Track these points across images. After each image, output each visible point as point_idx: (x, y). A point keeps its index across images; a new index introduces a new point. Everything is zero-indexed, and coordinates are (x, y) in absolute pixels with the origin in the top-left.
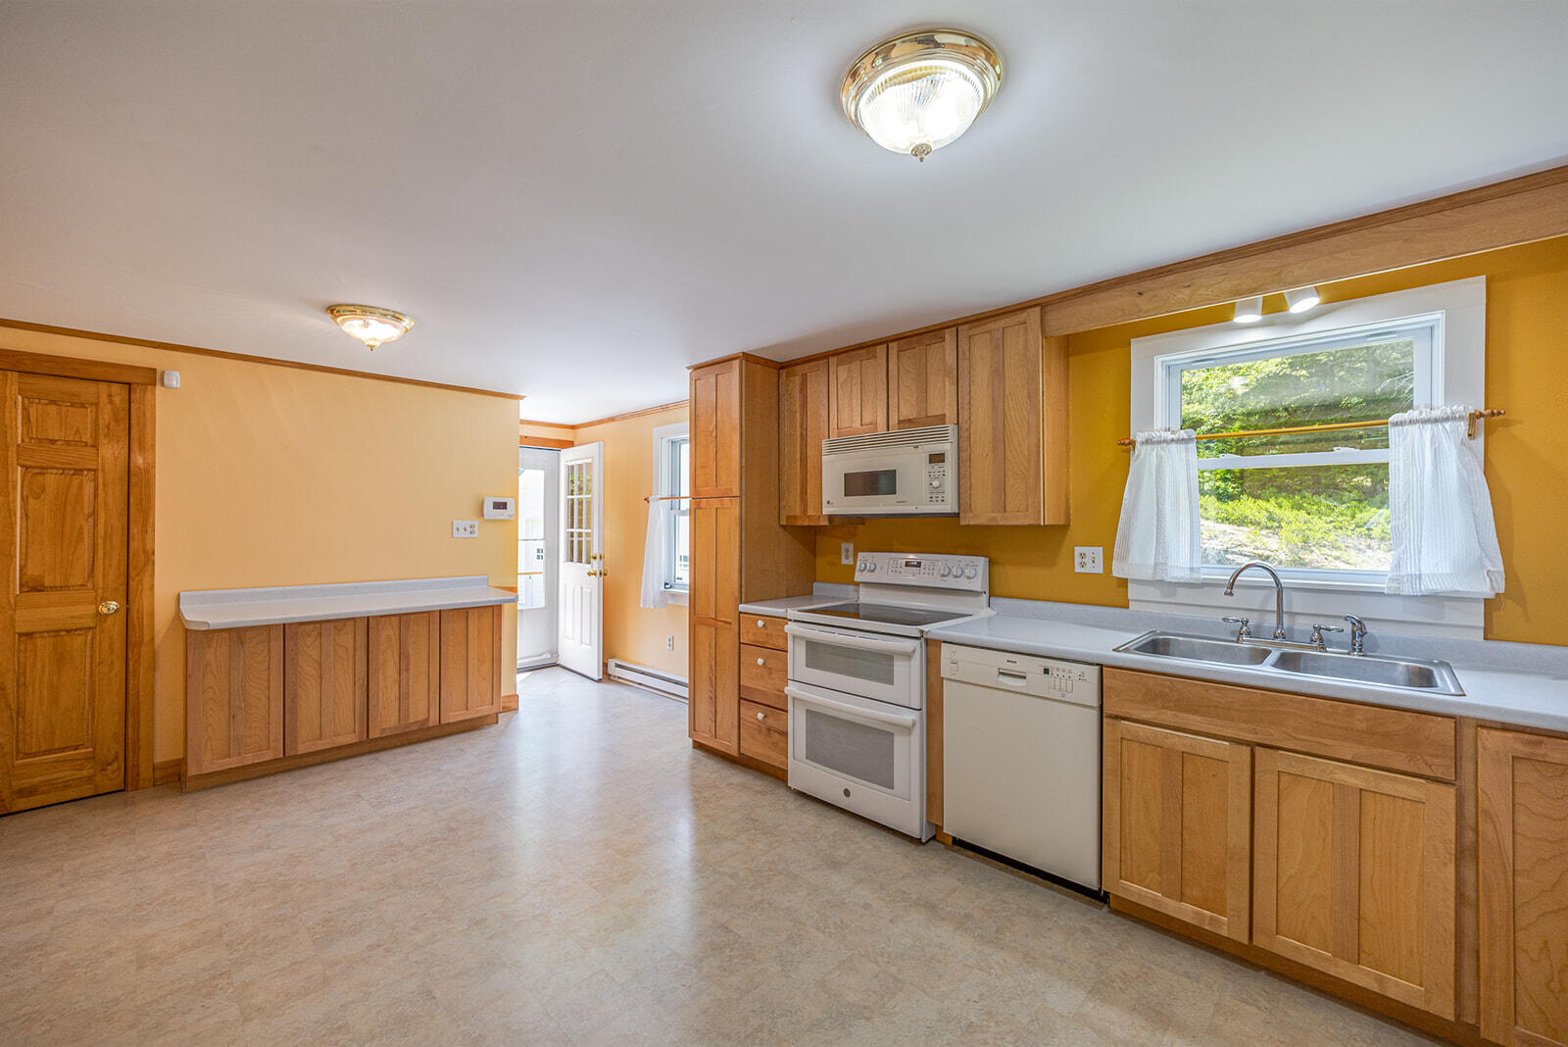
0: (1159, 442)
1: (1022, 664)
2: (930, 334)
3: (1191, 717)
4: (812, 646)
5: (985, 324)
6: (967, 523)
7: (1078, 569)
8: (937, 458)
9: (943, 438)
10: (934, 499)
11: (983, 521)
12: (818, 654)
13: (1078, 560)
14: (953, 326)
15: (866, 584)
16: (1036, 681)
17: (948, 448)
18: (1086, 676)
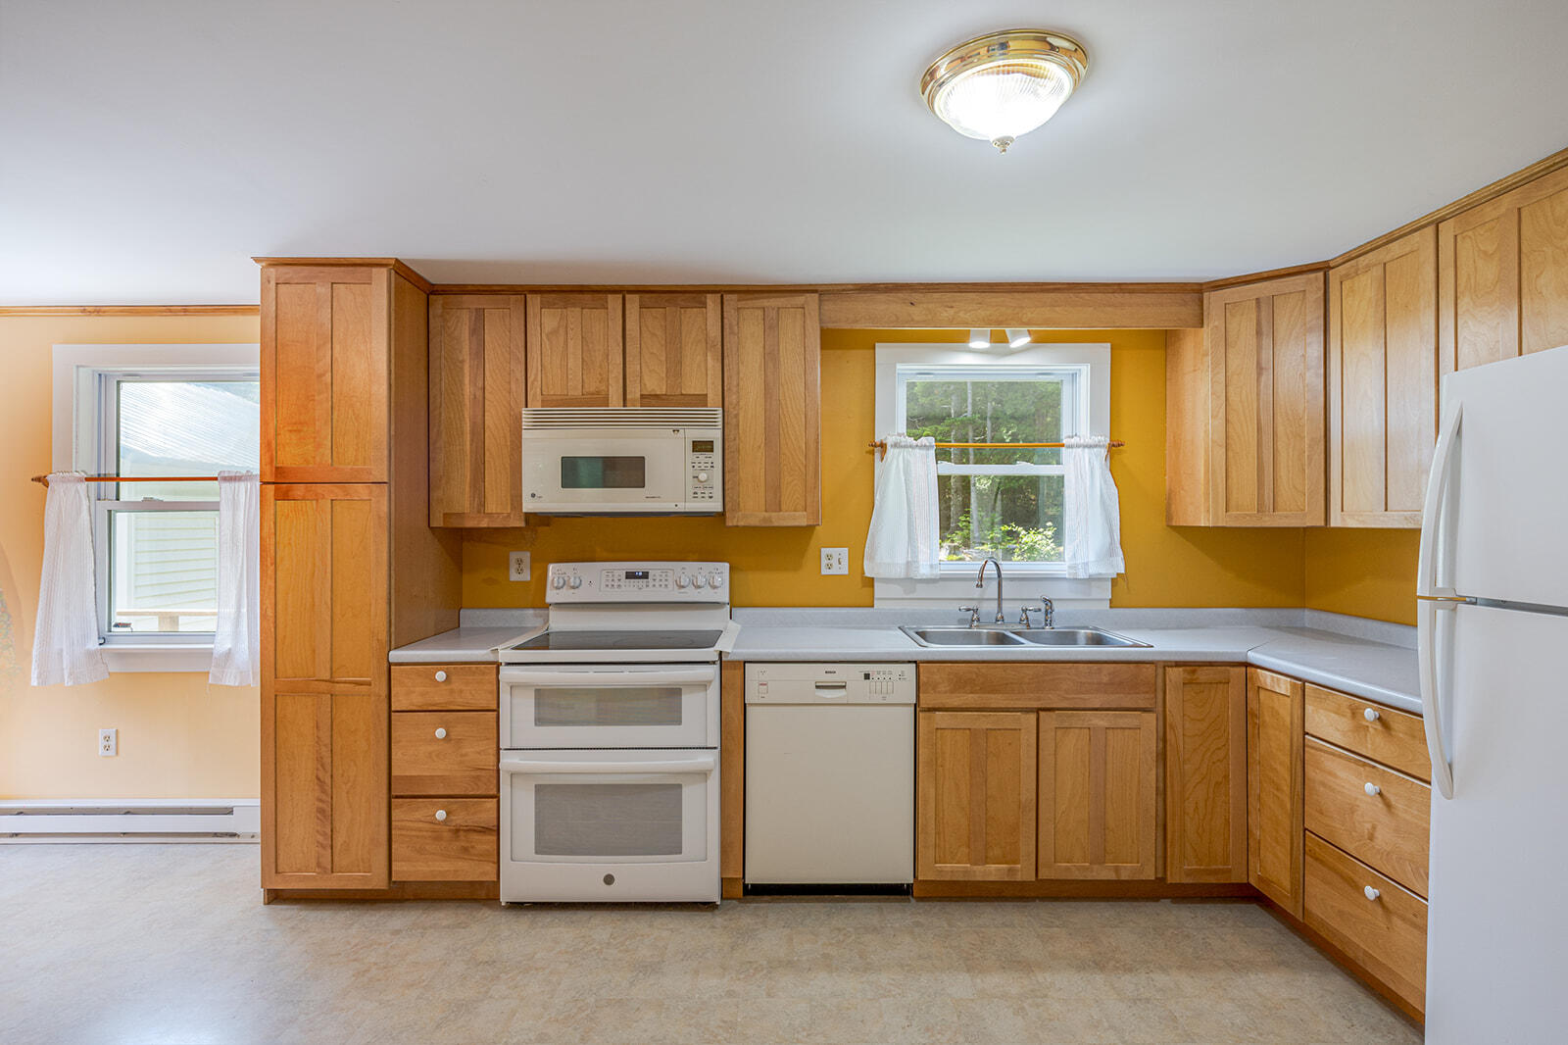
0: (905, 447)
1: (842, 673)
2: (687, 295)
3: (993, 696)
4: (542, 695)
5: (756, 299)
6: (735, 524)
7: (825, 571)
8: (702, 446)
9: (711, 424)
10: (699, 495)
11: (754, 522)
12: (552, 706)
13: (824, 562)
14: (718, 292)
15: (560, 605)
16: (858, 688)
17: (714, 434)
18: (906, 673)
